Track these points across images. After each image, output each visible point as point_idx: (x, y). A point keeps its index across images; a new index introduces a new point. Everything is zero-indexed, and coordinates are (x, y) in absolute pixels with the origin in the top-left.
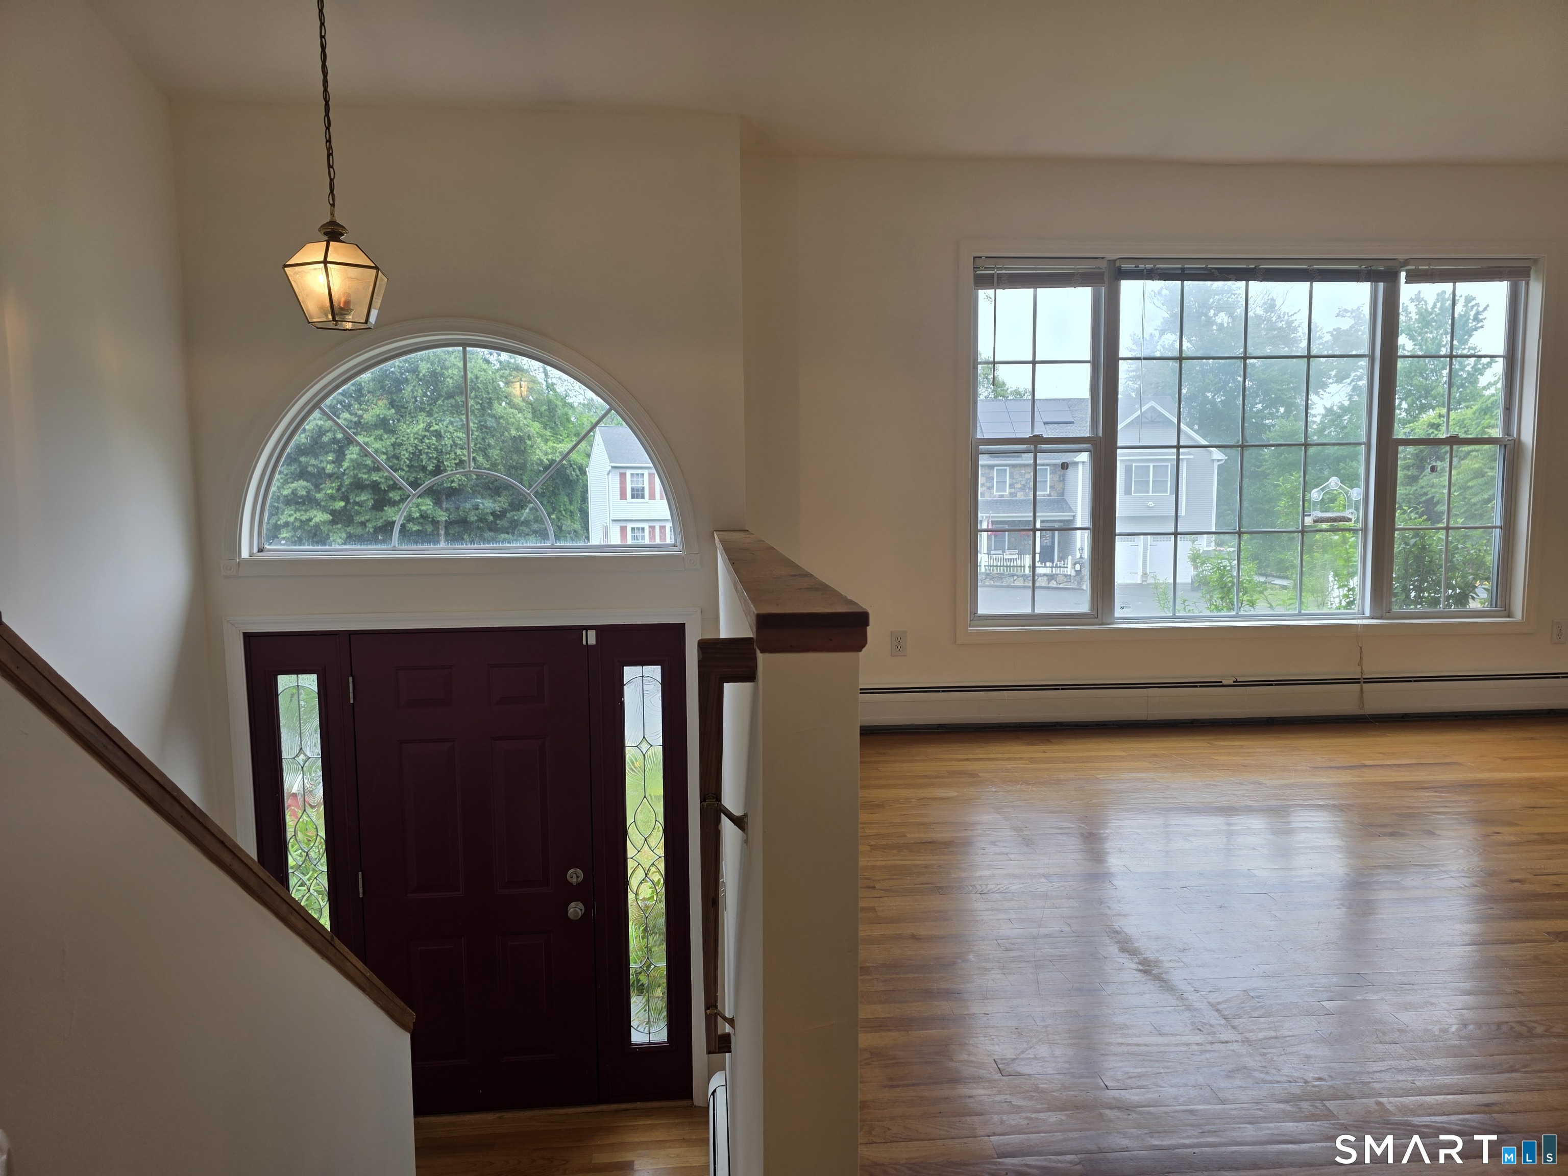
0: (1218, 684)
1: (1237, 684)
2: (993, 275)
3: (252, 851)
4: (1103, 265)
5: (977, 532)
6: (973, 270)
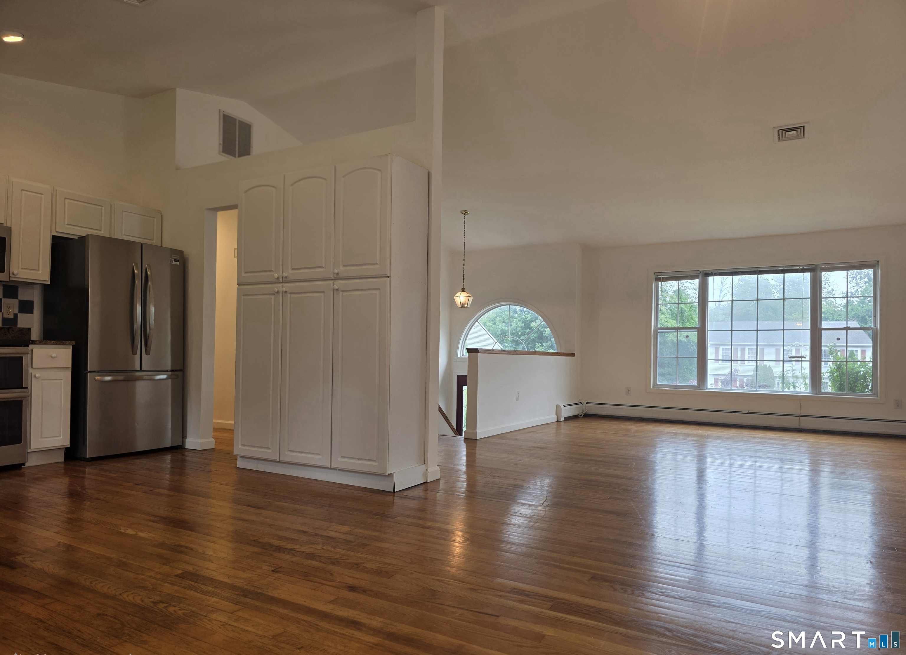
0: (741, 413)
1: (748, 413)
2: (660, 277)
3: (455, 427)
4: (699, 272)
5: (657, 357)
6: (654, 277)
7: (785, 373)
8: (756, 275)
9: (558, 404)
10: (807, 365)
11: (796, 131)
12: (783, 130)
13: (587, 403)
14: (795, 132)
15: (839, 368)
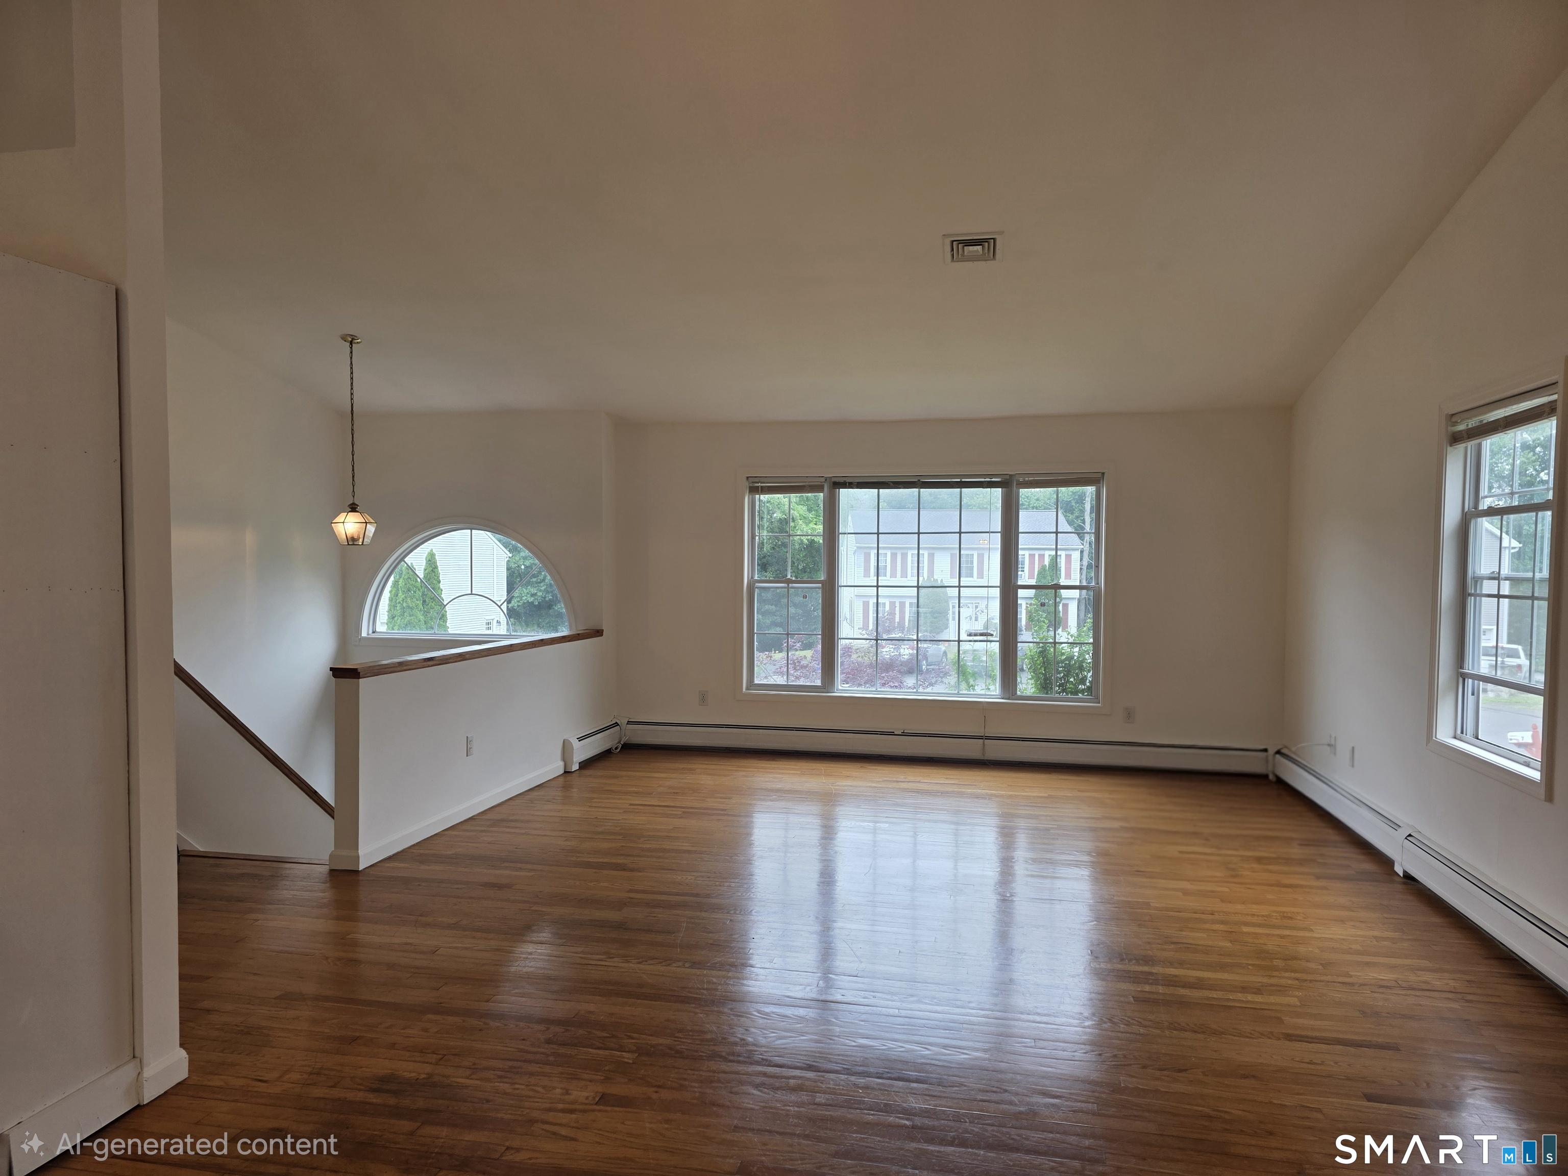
0: (892, 734)
1: (904, 734)
2: (758, 486)
4: (823, 480)
5: (753, 634)
6: (747, 484)
7: (962, 656)
8: (917, 490)
9: (565, 737)
10: (995, 647)
11: (981, 247)
12: (960, 242)
13: (629, 723)
14: (979, 248)
15: (1043, 653)
